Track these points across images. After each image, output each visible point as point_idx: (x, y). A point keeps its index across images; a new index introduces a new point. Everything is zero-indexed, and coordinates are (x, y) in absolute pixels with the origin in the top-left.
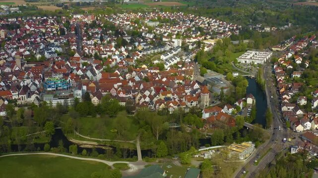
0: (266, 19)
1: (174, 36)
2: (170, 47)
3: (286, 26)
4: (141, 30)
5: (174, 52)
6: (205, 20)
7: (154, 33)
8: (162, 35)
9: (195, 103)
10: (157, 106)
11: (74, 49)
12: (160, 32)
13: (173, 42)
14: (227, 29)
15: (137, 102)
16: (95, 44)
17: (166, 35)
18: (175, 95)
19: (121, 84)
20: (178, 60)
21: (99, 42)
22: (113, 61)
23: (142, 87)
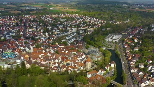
0: (117, 18)
1: (73, 27)
2: (71, 32)
3: (127, 21)
4: (57, 23)
5: (72, 35)
6: (88, 18)
7: (63, 25)
8: (67, 26)
9: (83, 67)
10: (62, 69)
11: (21, 34)
12: (66, 24)
13: (72, 30)
14: (99, 23)
15: (51, 66)
16: (33, 31)
17: (69, 26)
18: (72, 62)
19: (43, 55)
20: (75, 39)
21: (35, 30)
22: (41, 41)
23: (54, 57)
